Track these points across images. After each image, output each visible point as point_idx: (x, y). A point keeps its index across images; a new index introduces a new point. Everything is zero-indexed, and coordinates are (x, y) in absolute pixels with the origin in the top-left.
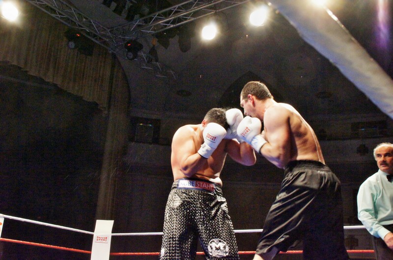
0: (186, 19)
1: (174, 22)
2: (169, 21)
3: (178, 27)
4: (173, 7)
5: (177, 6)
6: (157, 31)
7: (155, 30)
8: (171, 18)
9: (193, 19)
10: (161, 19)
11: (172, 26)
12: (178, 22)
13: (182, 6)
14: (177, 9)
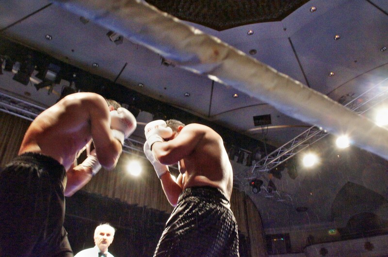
0: (289, 156)
1: (281, 159)
2: (278, 160)
3: (285, 162)
4: (277, 149)
5: (281, 148)
6: (271, 169)
7: (269, 168)
8: (278, 157)
9: (294, 154)
10: (271, 160)
11: (280, 163)
12: (284, 159)
13: (284, 147)
14: (282, 149)
